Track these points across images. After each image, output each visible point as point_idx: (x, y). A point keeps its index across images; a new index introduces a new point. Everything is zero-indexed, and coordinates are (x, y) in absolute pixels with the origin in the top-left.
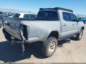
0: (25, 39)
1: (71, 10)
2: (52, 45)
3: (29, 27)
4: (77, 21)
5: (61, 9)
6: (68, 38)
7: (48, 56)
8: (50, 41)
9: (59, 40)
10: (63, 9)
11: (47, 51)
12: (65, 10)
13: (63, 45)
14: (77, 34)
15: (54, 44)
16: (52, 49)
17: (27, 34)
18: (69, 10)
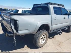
0: (16, 32)
1: (62, 5)
2: (43, 37)
3: (19, 21)
4: (69, 15)
5: (52, 4)
6: (60, 30)
7: (39, 47)
8: (41, 33)
9: (50, 32)
10: (54, 4)
11: (38, 42)
12: (56, 4)
13: (55, 36)
14: (68, 27)
15: (45, 36)
16: (43, 40)
17: (17, 27)
18: (61, 5)
